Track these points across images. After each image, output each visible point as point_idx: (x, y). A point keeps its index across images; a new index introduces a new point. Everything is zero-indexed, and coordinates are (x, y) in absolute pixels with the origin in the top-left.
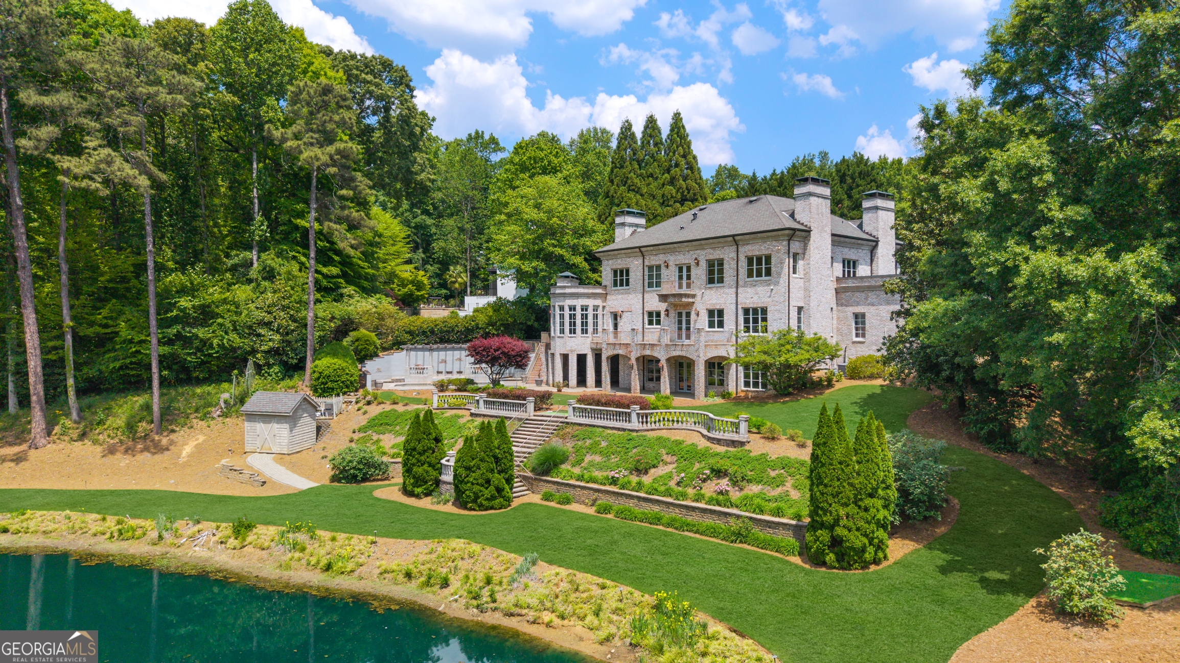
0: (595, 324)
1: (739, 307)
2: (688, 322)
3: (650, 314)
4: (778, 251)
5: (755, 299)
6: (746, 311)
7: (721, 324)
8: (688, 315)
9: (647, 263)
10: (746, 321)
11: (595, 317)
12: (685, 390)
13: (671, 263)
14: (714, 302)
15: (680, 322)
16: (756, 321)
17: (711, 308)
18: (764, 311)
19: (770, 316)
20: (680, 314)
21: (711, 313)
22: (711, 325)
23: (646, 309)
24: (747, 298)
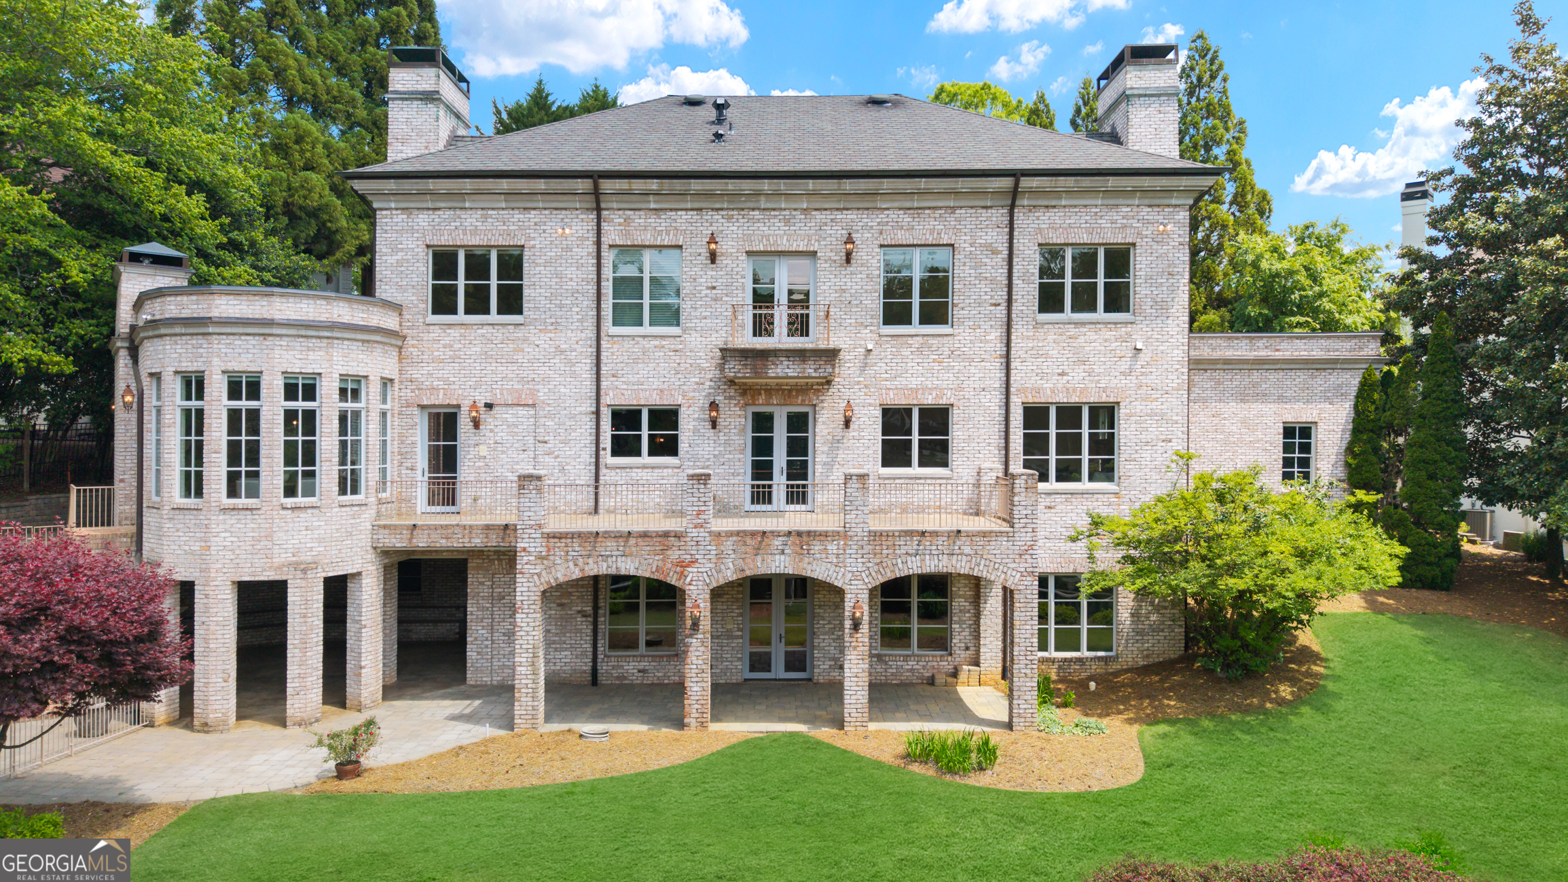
0: (348, 452)
1: (1013, 399)
2: (798, 447)
3: (625, 418)
4: (1160, 238)
5: (1077, 376)
6: (1035, 415)
7: (936, 453)
8: (798, 423)
9: (612, 235)
10: (1034, 444)
11: (347, 423)
12: (779, 670)
13: (725, 246)
14: (914, 382)
15: (762, 447)
16: (1069, 444)
17: (897, 399)
18: (1105, 414)
19: (1126, 432)
20: (762, 422)
21: (894, 419)
22: (895, 454)
23: (607, 399)
24: (1043, 375)
